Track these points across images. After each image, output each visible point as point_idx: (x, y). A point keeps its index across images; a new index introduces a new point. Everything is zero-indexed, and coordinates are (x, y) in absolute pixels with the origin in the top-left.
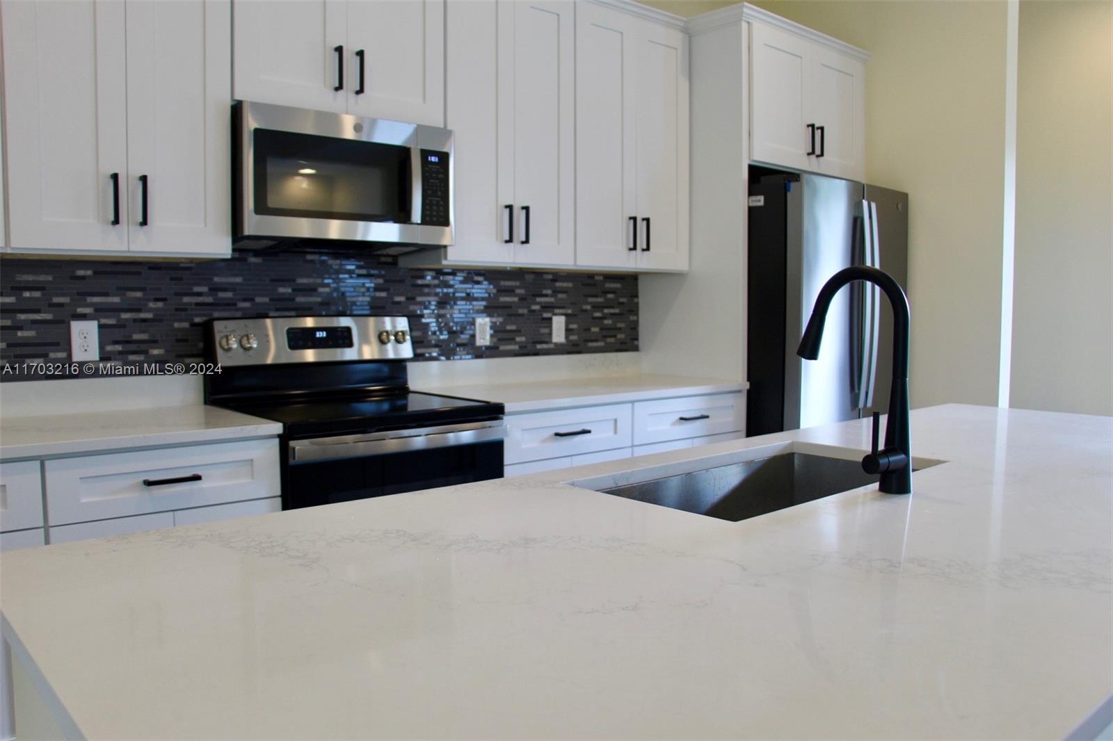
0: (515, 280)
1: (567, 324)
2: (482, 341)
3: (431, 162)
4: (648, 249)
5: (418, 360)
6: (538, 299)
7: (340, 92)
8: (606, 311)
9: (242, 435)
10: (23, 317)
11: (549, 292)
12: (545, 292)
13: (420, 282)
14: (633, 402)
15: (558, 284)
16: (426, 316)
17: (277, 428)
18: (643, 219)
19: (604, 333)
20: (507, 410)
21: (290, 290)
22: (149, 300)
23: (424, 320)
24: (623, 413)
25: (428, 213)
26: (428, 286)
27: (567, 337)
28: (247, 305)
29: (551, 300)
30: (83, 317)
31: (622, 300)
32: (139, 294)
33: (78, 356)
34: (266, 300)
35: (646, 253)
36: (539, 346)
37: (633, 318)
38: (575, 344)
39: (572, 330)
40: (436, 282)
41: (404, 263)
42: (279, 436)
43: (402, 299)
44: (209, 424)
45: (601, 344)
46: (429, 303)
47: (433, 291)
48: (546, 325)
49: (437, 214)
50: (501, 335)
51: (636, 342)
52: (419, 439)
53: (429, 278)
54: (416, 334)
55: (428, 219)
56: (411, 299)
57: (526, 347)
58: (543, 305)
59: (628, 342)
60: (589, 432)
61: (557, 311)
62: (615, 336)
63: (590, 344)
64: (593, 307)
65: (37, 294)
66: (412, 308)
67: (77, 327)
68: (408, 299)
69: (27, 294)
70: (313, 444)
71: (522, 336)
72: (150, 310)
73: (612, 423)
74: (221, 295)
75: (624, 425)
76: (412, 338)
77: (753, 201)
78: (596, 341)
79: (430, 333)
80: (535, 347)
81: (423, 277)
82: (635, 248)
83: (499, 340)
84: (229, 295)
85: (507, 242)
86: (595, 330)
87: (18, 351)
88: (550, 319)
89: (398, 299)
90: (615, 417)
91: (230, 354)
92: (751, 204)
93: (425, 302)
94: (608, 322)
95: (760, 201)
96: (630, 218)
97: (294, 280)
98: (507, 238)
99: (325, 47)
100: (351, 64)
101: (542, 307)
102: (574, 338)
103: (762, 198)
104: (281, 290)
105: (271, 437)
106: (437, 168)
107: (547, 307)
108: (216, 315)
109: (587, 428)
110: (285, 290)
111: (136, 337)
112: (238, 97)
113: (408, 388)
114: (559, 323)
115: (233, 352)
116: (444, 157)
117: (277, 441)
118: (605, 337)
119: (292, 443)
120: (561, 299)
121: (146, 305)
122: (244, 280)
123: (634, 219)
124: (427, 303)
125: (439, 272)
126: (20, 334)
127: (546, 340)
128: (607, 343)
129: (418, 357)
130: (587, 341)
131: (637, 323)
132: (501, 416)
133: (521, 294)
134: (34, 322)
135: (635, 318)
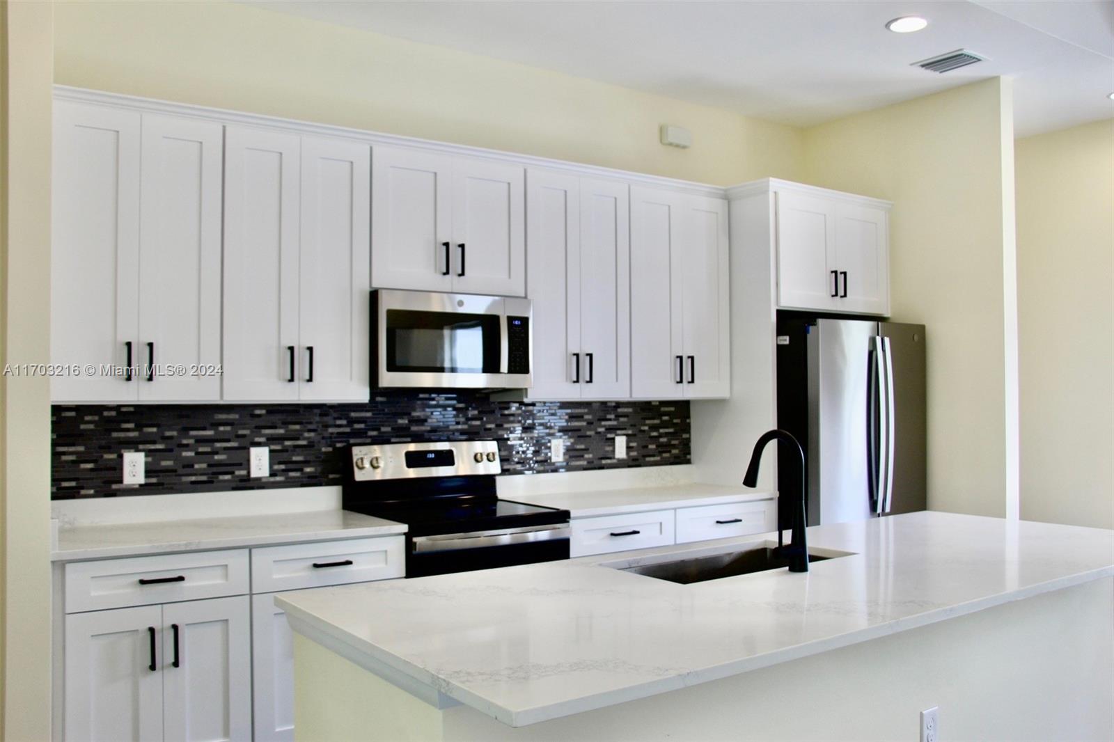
0: (584, 408)
1: (628, 442)
2: (557, 458)
3: (515, 325)
4: (692, 381)
5: (505, 475)
6: (603, 423)
7: (447, 276)
8: (662, 431)
9: (380, 533)
10: (218, 445)
11: (612, 416)
12: (609, 417)
13: (506, 412)
14: (675, 509)
15: (620, 410)
16: (511, 439)
17: (404, 528)
18: (689, 357)
19: (660, 449)
20: (572, 515)
21: (406, 422)
22: (305, 431)
23: (509, 443)
24: (667, 517)
25: (513, 364)
26: (513, 415)
27: (628, 453)
28: (374, 433)
29: (614, 423)
30: (259, 444)
31: (675, 421)
32: (297, 427)
33: (254, 473)
34: (389, 429)
35: (691, 385)
36: (604, 462)
37: (685, 436)
38: (635, 459)
39: (632, 447)
40: (519, 412)
41: (493, 398)
42: (405, 534)
43: (492, 426)
44: (346, 525)
45: (657, 458)
46: (514, 428)
47: (516, 419)
48: (610, 443)
49: (520, 364)
50: (572, 453)
51: (688, 457)
52: (505, 537)
53: (514, 409)
54: (504, 453)
55: (513, 369)
56: (499, 426)
57: (593, 462)
58: (607, 427)
59: (683, 456)
60: (638, 532)
61: (619, 432)
62: (670, 452)
63: (648, 459)
64: (650, 428)
65: (228, 428)
66: (500, 433)
67: (254, 452)
68: (497, 426)
69: (221, 428)
70: (430, 540)
71: (590, 453)
72: (305, 439)
73: (658, 526)
74: (357, 426)
75: (669, 528)
76: (500, 456)
77: (780, 340)
78: (654, 456)
79: (514, 453)
80: (602, 462)
81: (508, 408)
82: (681, 381)
83: (571, 457)
84: (362, 426)
85: (574, 382)
86: (652, 447)
87: (215, 469)
88: (614, 439)
89: (489, 426)
90: (660, 521)
91: (363, 471)
92: (779, 343)
93: (510, 428)
94: (663, 440)
95: (785, 340)
96: (678, 357)
97: (409, 414)
98: (575, 379)
99: (436, 243)
100: (455, 254)
101: (606, 429)
102: (634, 454)
103: (787, 338)
104: (400, 421)
105: (400, 534)
106: (519, 328)
107: (611, 429)
108: (352, 441)
109: (637, 530)
110: (403, 422)
111: (294, 458)
112: (376, 285)
113: (497, 497)
114: (621, 443)
115: (365, 470)
116: (525, 321)
117: (403, 538)
118: (660, 453)
119: (415, 539)
120: (622, 422)
121: (302, 435)
122: (373, 414)
123: (681, 358)
124: (512, 429)
125: (522, 403)
126: (216, 457)
127: (611, 456)
128: (662, 458)
129: (505, 472)
130: (645, 456)
131: (689, 440)
132: (568, 520)
133: (589, 419)
134: (226, 449)
135: (687, 436)
